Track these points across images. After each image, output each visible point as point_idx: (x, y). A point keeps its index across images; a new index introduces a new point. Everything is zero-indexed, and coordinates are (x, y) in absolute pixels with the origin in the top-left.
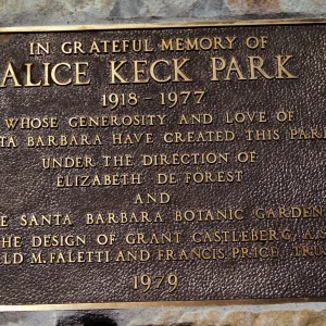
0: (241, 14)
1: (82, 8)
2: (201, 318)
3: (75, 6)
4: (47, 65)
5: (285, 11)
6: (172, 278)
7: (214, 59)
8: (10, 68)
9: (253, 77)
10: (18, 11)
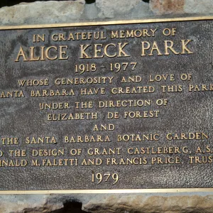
0: (160, 14)
1: (64, 13)
2: (132, 199)
3: (60, 12)
4: (43, 47)
5: (187, 12)
6: (115, 175)
7: (143, 43)
8: (21, 50)
9: (167, 53)
10: (27, 16)
